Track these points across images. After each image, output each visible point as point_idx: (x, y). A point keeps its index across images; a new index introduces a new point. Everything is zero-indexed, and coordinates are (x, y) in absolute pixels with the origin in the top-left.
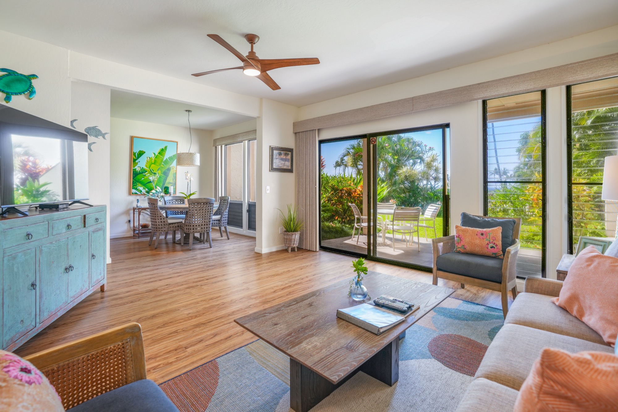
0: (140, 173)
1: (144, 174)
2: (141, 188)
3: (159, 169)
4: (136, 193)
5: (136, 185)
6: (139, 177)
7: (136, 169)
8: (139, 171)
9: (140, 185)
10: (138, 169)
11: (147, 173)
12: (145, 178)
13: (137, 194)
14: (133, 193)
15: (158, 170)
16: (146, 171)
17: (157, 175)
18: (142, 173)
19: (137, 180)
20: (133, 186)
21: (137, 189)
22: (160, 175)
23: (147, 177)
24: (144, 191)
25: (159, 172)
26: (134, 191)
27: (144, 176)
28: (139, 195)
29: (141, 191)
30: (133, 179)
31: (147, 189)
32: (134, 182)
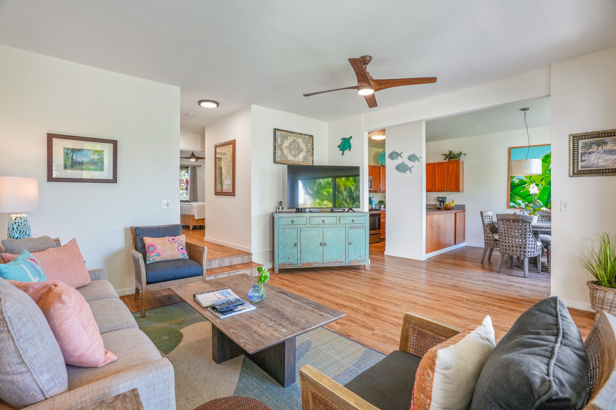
0: (518, 185)
1: (524, 186)
2: (520, 201)
3: (543, 179)
4: (514, 207)
5: (514, 198)
6: (517, 190)
7: (514, 181)
8: (518, 183)
9: (518, 198)
10: (516, 181)
11: (527, 184)
12: (525, 190)
13: (516, 207)
14: (510, 207)
15: (541, 181)
16: (526, 183)
17: (540, 186)
18: (521, 185)
19: (515, 192)
20: (511, 199)
21: (515, 202)
22: (543, 186)
23: (526, 190)
24: (523, 205)
25: (543, 182)
26: (512, 204)
27: (524, 188)
28: (518, 208)
29: (520, 205)
30: (511, 191)
31: (526, 203)
32: (512, 195)
